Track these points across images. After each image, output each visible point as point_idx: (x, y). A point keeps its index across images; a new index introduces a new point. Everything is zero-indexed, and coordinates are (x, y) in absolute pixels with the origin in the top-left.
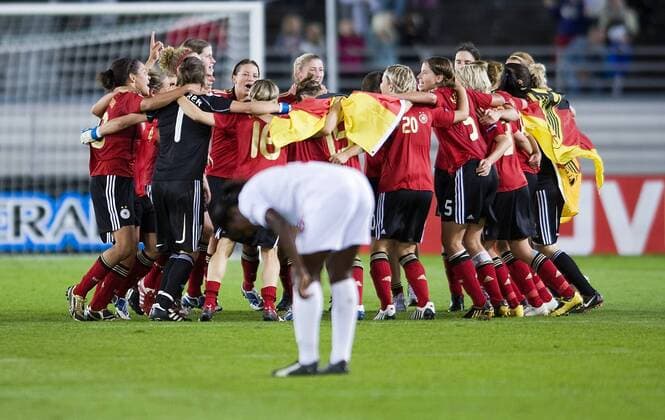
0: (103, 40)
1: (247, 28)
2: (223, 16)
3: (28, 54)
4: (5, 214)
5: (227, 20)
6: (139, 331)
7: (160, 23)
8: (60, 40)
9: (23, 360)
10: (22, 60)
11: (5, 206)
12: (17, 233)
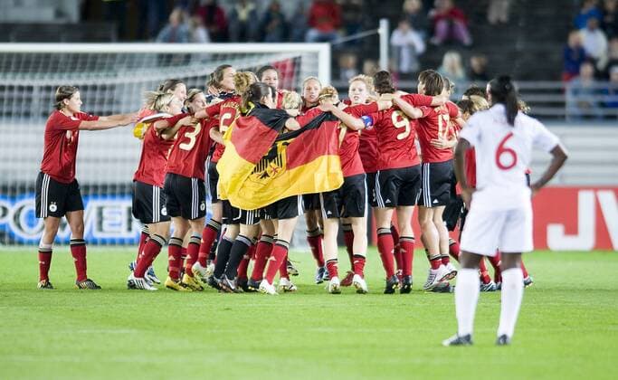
0: (200, 74)
1: (316, 65)
2: (297, 55)
3: (140, 85)
4: (120, 213)
5: (300, 57)
6: (228, 309)
7: (246, 60)
8: (166, 73)
9: (134, 331)
10: (135, 89)
11: (119, 207)
12: (130, 229)
